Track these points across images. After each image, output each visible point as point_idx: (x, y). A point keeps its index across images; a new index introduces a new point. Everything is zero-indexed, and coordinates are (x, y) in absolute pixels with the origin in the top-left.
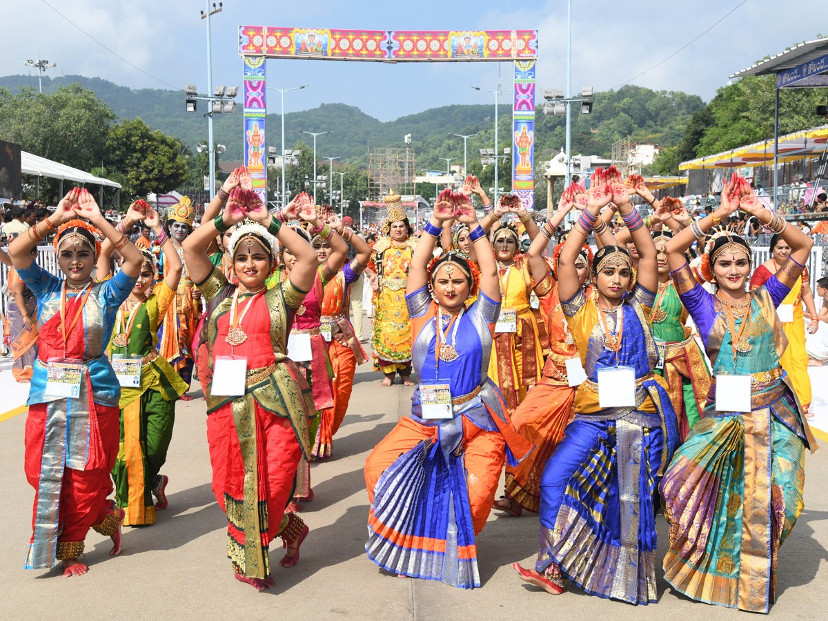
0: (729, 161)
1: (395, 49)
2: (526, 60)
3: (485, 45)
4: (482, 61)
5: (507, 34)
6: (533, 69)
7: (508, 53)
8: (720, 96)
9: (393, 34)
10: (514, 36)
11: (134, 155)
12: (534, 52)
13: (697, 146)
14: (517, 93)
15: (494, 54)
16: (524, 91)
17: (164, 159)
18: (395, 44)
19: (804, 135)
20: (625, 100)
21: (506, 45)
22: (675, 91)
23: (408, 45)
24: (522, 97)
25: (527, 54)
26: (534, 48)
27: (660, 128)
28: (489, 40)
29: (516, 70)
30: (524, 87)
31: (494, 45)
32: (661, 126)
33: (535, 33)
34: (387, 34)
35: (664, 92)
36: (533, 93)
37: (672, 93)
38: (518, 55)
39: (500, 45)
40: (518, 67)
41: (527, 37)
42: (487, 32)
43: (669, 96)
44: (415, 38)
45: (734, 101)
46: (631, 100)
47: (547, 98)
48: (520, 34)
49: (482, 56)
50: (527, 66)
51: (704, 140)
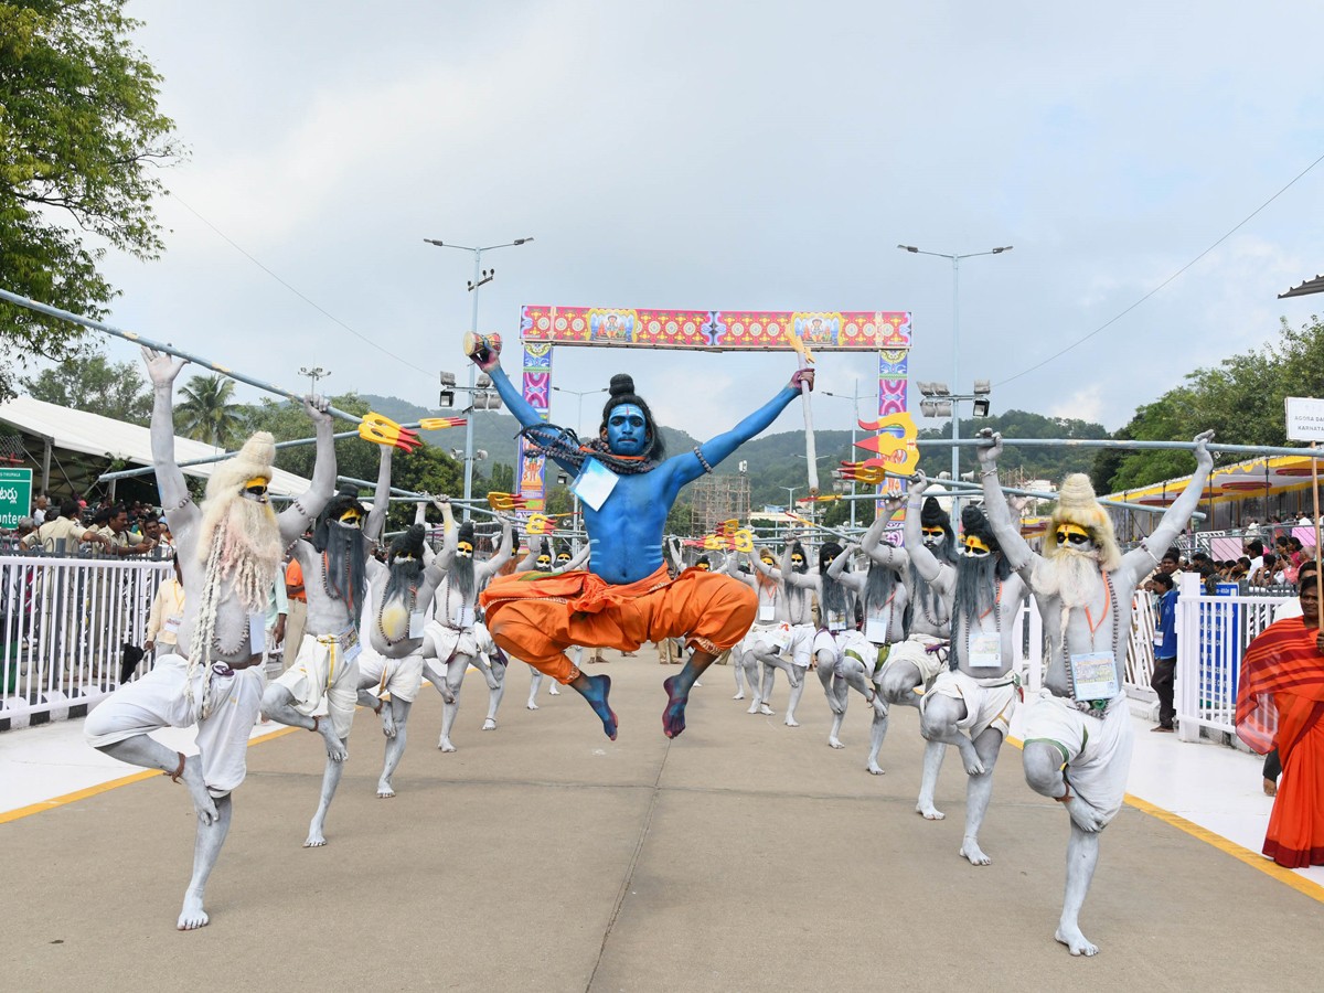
0: (1161, 498)
1: (720, 334)
2: (895, 350)
3: (840, 331)
4: (835, 350)
5: (869, 316)
6: (904, 362)
7: (871, 340)
8: (1139, 417)
9: (718, 315)
10: (878, 319)
11: (408, 476)
12: (906, 340)
13: (1113, 478)
14: (882, 392)
15: (852, 341)
16: (893, 390)
17: (443, 481)
18: (721, 328)
19: (1264, 463)
20: (1010, 428)
21: (869, 330)
22: (1072, 419)
23: (738, 329)
24: (890, 397)
25: (896, 342)
26: (905, 334)
27: (1055, 462)
28: (846, 324)
29: (882, 362)
30: (893, 385)
31: (852, 330)
32: (1057, 460)
33: (907, 315)
34: (710, 315)
35: (1059, 420)
36: (904, 392)
37: (1069, 421)
38: (885, 344)
39: (860, 331)
40: (884, 358)
41: (896, 321)
42: (842, 314)
43: (1064, 424)
44: (747, 320)
45: (1161, 421)
46: (1018, 428)
47: (925, 394)
48: (887, 316)
49: (836, 344)
50: (897, 357)
51: (1122, 471)
